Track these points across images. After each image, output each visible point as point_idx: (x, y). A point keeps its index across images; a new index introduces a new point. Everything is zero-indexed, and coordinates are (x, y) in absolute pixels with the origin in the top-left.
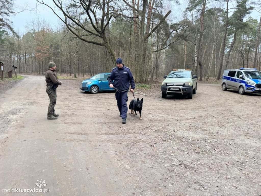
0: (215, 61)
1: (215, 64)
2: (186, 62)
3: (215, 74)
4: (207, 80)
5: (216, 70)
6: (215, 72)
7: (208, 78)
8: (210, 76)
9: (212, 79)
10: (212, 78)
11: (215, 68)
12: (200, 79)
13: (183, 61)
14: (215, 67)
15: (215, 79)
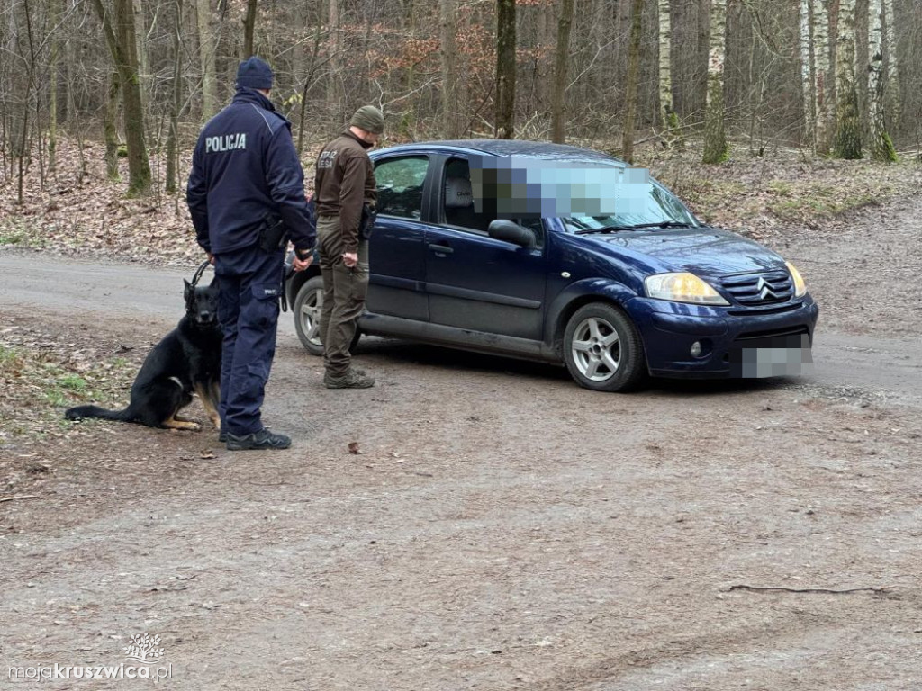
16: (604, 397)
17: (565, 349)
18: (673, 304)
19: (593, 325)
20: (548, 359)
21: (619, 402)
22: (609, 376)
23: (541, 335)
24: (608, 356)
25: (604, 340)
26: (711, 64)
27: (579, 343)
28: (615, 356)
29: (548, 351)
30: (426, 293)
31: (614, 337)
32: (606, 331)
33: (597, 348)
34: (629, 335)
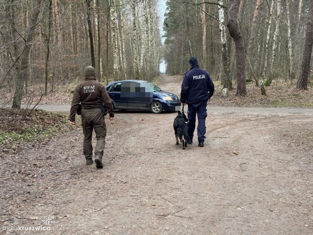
0: (289, 24)
1: (289, 35)
2: (207, 38)
3: (291, 68)
4: (263, 92)
5: (293, 56)
6: (288, 61)
7: (268, 84)
8: (276, 76)
9: (279, 85)
10: (281, 81)
11: (290, 50)
12: (239, 88)
13: (201, 34)
14: (290, 45)
15: (292, 84)
16: (157, 114)
17: (151, 109)
18: (166, 101)
19: (155, 104)
20: (148, 110)
21: (160, 115)
22: (158, 112)
23: (147, 107)
24: (158, 109)
25: (157, 107)
26: (114, 67)
27: (153, 107)
28: (159, 109)
29: (148, 109)
30: (127, 102)
31: (159, 106)
32: (157, 105)
33: (156, 108)
34: (161, 106)
